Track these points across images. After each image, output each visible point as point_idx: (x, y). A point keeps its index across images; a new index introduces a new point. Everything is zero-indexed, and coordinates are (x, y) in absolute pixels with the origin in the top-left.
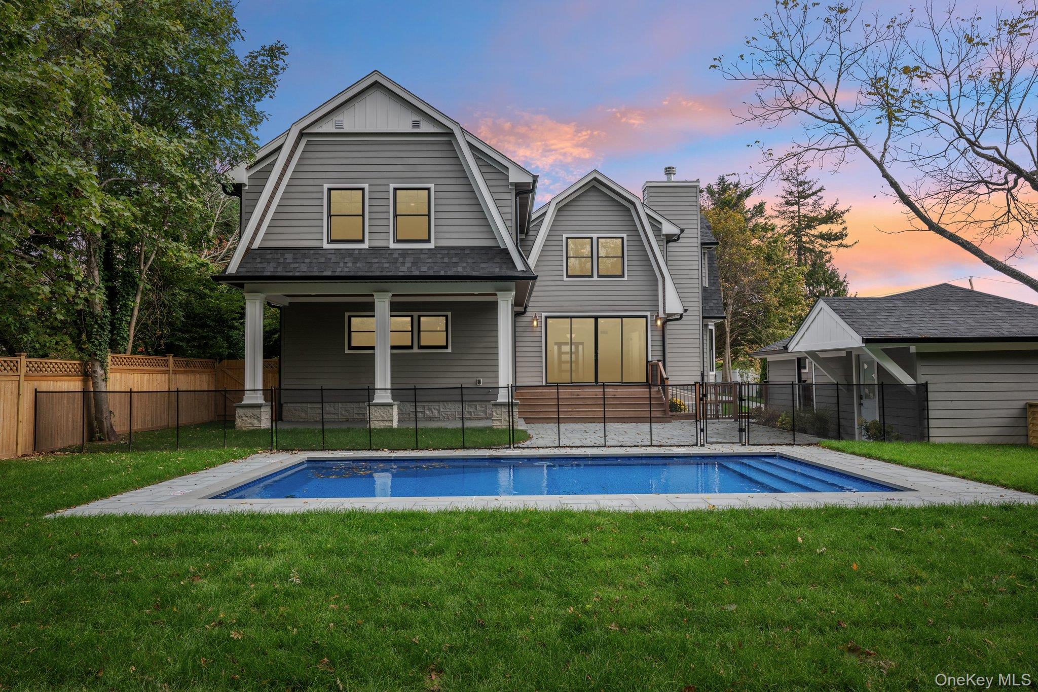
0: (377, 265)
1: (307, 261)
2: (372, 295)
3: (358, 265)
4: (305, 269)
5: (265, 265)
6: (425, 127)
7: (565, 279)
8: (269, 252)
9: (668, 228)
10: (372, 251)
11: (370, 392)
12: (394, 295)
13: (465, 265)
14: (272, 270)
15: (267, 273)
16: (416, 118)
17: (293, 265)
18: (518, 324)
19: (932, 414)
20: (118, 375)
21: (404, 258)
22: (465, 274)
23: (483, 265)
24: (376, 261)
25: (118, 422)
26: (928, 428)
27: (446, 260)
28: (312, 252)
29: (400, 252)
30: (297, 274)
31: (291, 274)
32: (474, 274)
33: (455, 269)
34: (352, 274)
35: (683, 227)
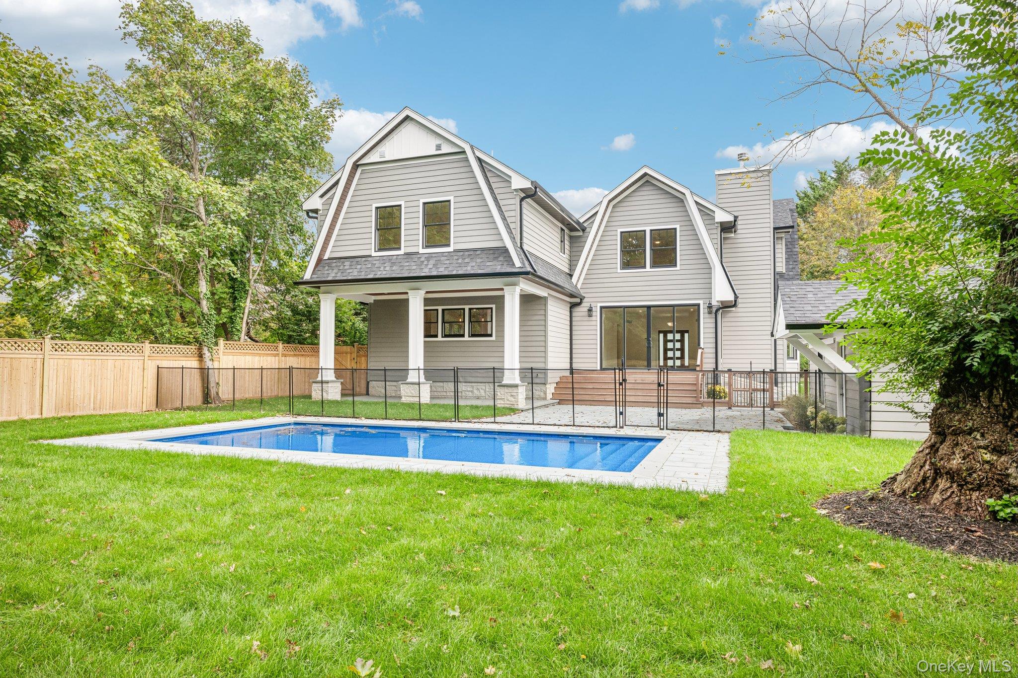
0: (407, 268)
1: (359, 267)
2: (407, 293)
3: (394, 268)
4: (356, 274)
5: (330, 271)
6: (446, 149)
7: (619, 271)
8: (335, 261)
9: (722, 217)
10: (405, 256)
11: (404, 372)
12: (427, 292)
13: (474, 264)
14: (333, 275)
15: (330, 278)
16: (439, 142)
17: (348, 271)
18: (574, 314)
19: (874, 407)
20: (231, 357)
21: (428, 261)
22: (472, 272)
23: (488, 264)
24: (407, 264)
25: (225, 392)
26: (870, 421)
27: (460, 261)
28: (364, 259)
29: (427, 256)
30: (350, 278)
31: (345, 278)
32: (480, 272)
33: (465, 268)
34: (387, 276)
35: (736, 214)
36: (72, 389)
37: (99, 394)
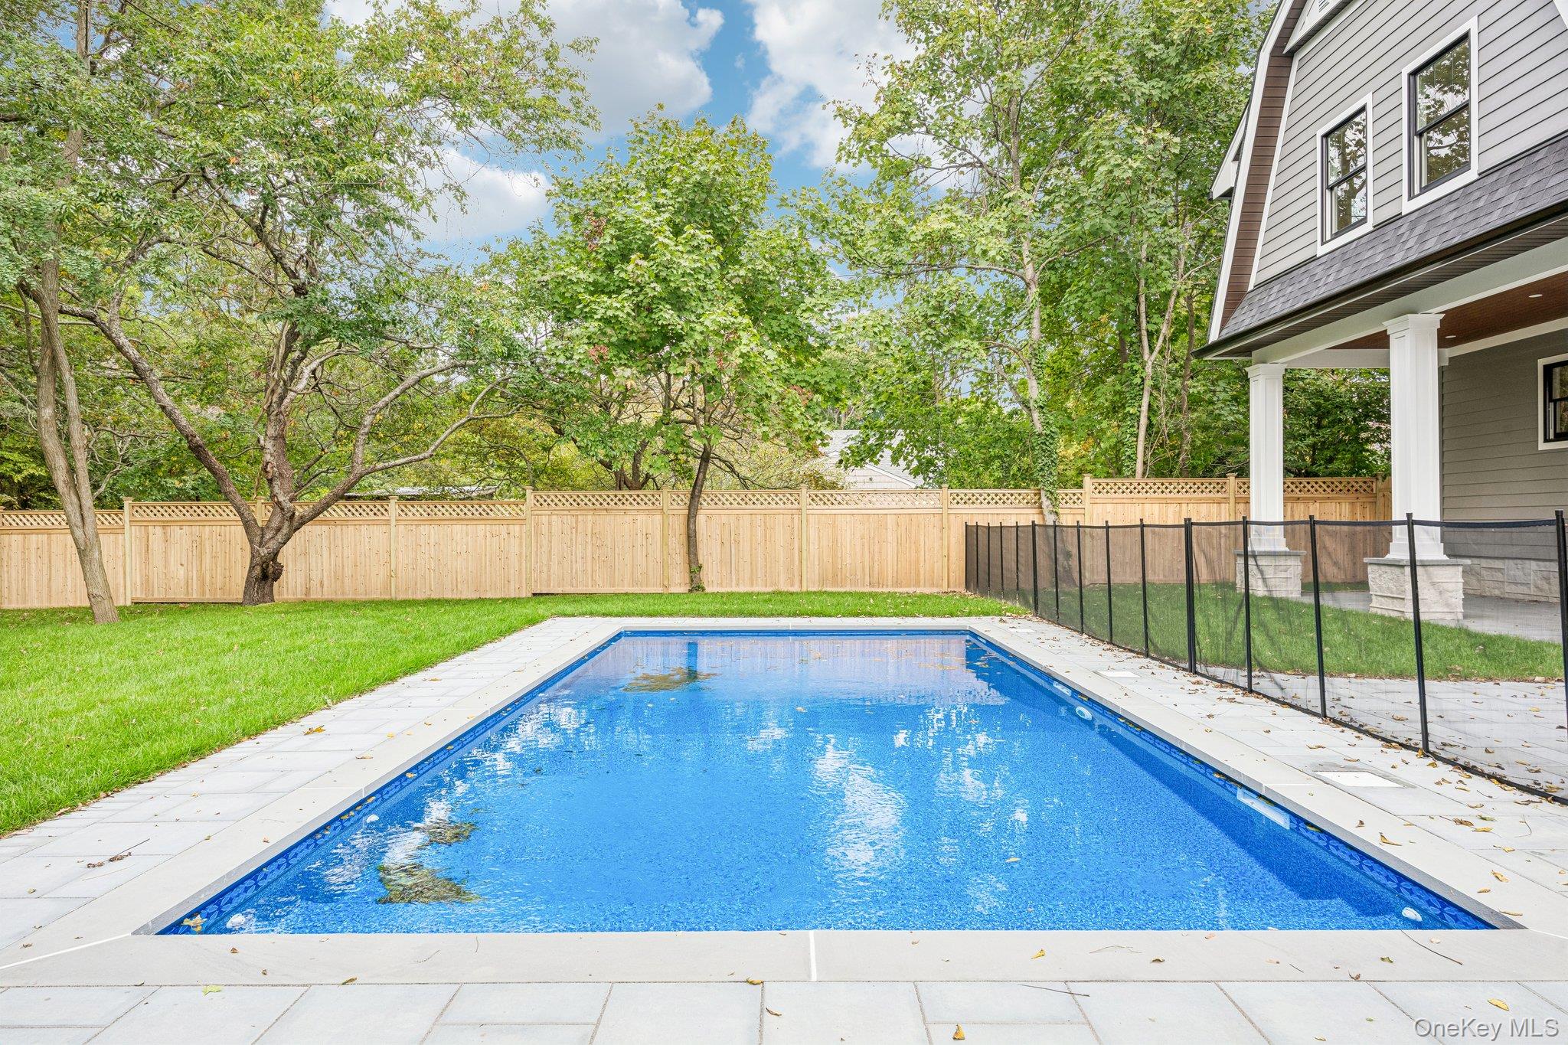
0: (1366, 263)
1: (1289, 290)
3: (1343, 273)
4: (1278, 308)
8: (1261, 289)
10: (1374, 234)
13: (1513, 197)
17: (1271, 306)
21: (1414, 229)
24: (1370, 253)
27: (1482, 201)
28: (1303, 270)
29: (1415, 215)
32: (1518, 216)
36: (839, 555)
37: (876, 564)
